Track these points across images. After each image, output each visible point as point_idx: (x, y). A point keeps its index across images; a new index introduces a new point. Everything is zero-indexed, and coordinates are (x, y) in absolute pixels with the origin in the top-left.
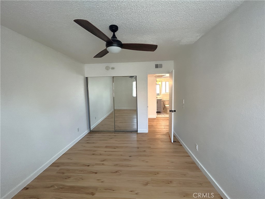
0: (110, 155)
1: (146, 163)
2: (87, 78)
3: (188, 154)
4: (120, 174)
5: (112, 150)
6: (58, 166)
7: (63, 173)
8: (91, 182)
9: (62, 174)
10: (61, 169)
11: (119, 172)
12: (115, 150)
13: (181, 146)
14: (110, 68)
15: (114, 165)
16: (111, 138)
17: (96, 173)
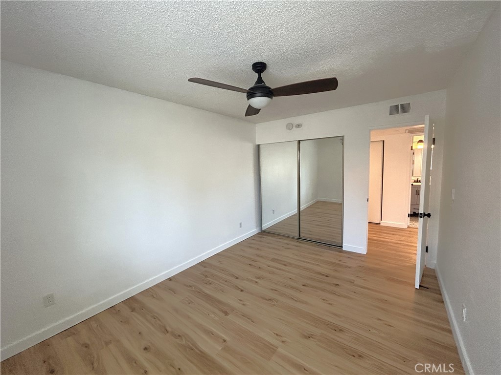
0: (273, 273)
1: (328, 305)
2: (259, 146)
3: (450, 326)
4: (274, 305)
5: (280, 267)
6: (205, 267)
7: (206, 276)
8: (231, 299)
9: (204, 277)
10: (206, 271)
11: (273, 302)
12: (284, 268)
13: (442, 304)
14: (294, 126)
15: (272, 289)
16: (288, 249)
17: (242, 291)
